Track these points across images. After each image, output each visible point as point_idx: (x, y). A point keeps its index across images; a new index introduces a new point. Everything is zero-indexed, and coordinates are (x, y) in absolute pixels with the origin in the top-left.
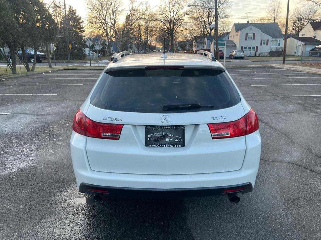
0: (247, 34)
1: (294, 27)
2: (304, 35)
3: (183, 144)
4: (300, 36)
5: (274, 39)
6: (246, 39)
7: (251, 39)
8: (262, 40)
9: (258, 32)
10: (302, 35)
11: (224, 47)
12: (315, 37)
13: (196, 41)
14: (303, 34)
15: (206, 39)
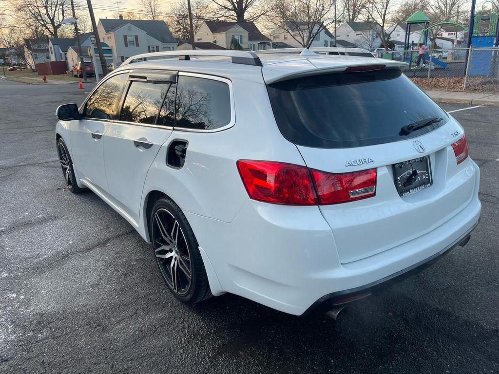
0: (125, 37)
1: (177, 29)
2: (201, 39)
3: (428, 182)
4: (196, 41)
5: (165, 46)
6: (126, 45)
7: (134, 44)
8: (149, 47)
9: (142, 35)
10: (199, 40)
11: (111, 57)
12: (215, 42)
13: (29, 48)
14: (198, 38)
15: (51, 44)
